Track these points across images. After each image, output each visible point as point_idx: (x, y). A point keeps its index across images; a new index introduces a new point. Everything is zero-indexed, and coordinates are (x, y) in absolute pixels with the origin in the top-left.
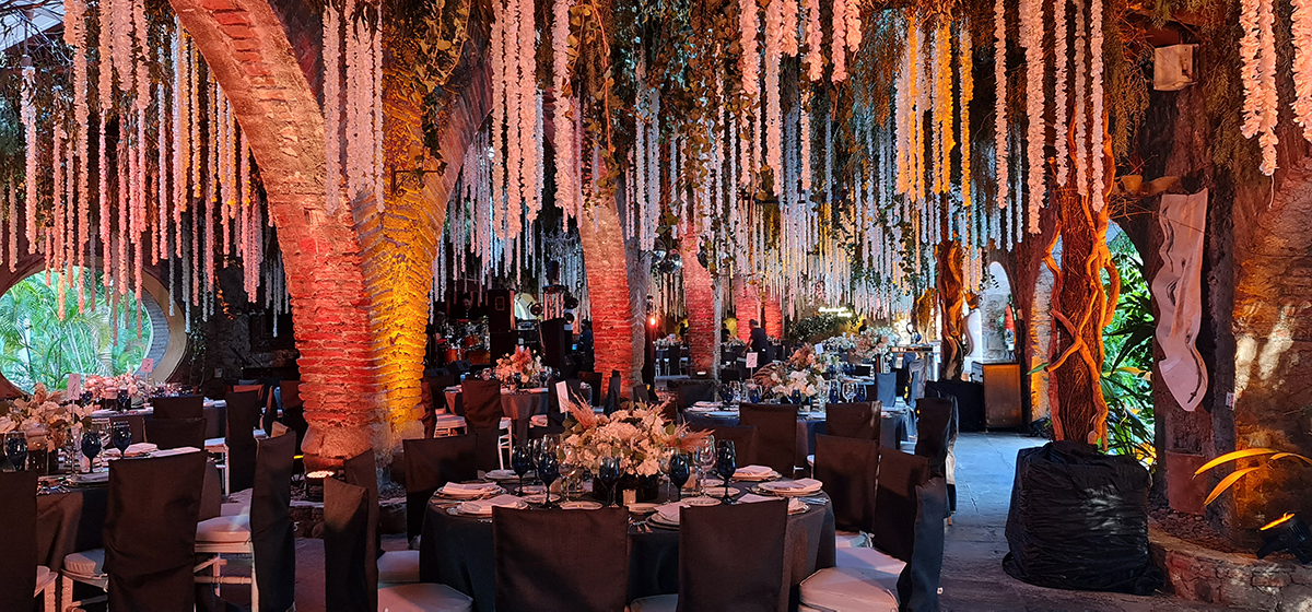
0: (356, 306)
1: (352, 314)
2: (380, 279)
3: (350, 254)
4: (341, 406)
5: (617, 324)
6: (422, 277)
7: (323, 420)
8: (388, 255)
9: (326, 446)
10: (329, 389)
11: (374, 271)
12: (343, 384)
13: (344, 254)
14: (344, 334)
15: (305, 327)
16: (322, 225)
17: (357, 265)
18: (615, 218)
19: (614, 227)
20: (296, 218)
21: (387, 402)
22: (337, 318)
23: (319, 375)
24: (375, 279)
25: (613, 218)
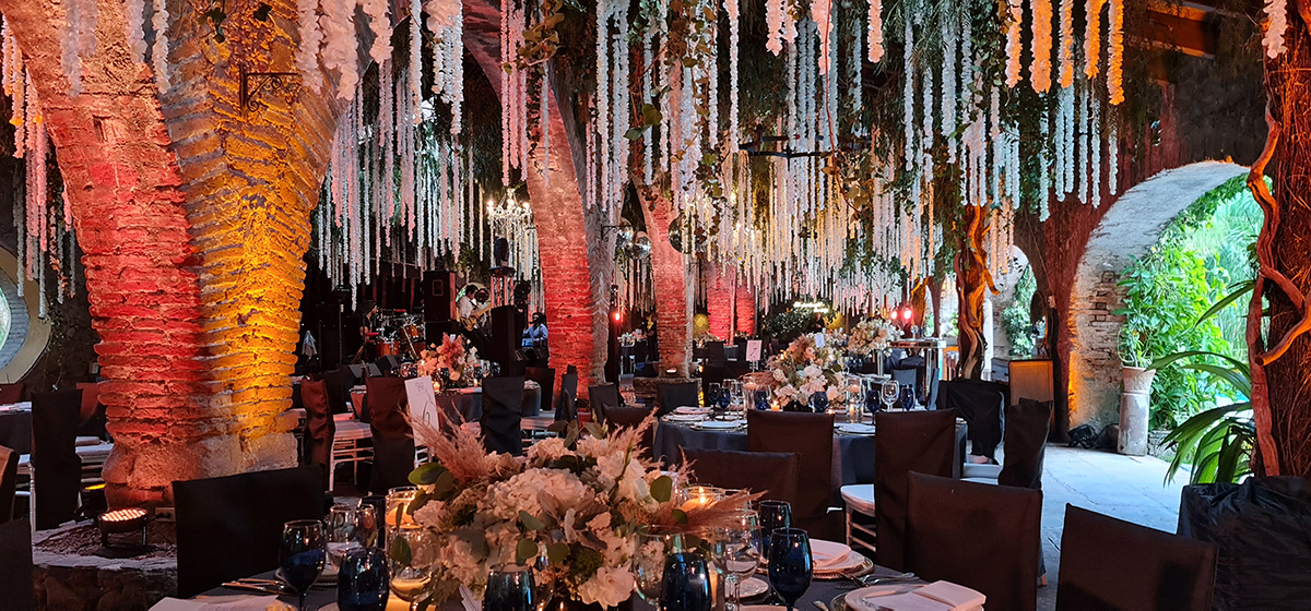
0: (179, 266)
1: (174, 278)
2: (220, 228)
3: (167, 187)
4: (159, 414)
5: (576, 312)
6: (294, 231)
7: (133, 435)
8: (234, 196)
9: (138, 473)
10: (143, 388)
11: (208, 215)
12: (163, 382)
13: (159, 188)
14: (164, 308)
15: (105, 297)
16: (121, 143)
17: (177, 204)
18: (572, 185)
19: (573, 196)
20: (82, 133)
21: (233, 408)
22: (152, 284)
23: (128, 369)
24: (209, 228)
25: (571, 184)
